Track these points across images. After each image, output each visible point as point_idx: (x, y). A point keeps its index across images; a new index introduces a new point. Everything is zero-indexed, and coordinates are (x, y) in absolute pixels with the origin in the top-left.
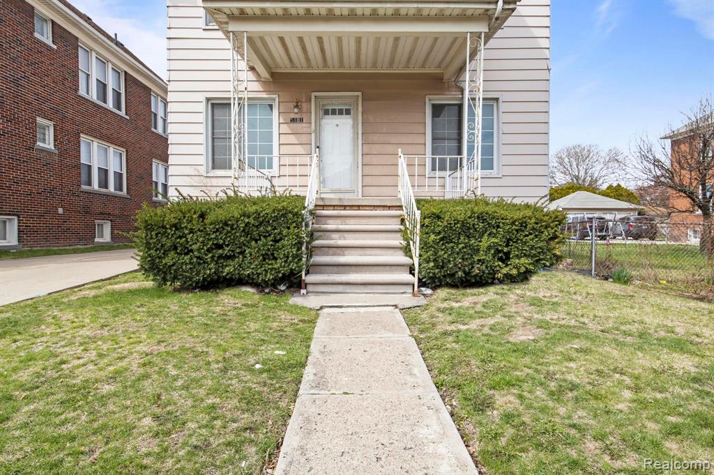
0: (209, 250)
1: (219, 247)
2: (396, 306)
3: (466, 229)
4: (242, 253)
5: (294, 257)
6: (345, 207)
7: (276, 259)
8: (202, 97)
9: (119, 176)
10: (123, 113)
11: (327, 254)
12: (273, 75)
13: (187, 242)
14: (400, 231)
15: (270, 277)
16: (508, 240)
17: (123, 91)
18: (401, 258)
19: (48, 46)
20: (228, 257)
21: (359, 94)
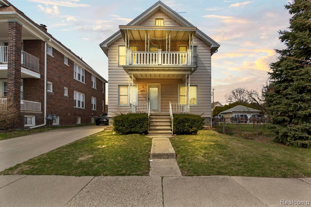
0: (129, 126)
1: (131, 125)
2: (168, 137)
3: (183, 121)
4: (136, 126)
5: (147, 127)
6: (156, 116)
7: (143, 128)
8: (117, 85)
9: (83, 102)
10: (84, 83)
11: (153, 127)
12: (136, 79)
13: (124, 124)
14: (169, 122)
15: (141, 131)
16: (192, 124)
17: (84, 76)
18: (169, 128)
19: (67, 66)
20: (132, 127)
21: (160, 84)
